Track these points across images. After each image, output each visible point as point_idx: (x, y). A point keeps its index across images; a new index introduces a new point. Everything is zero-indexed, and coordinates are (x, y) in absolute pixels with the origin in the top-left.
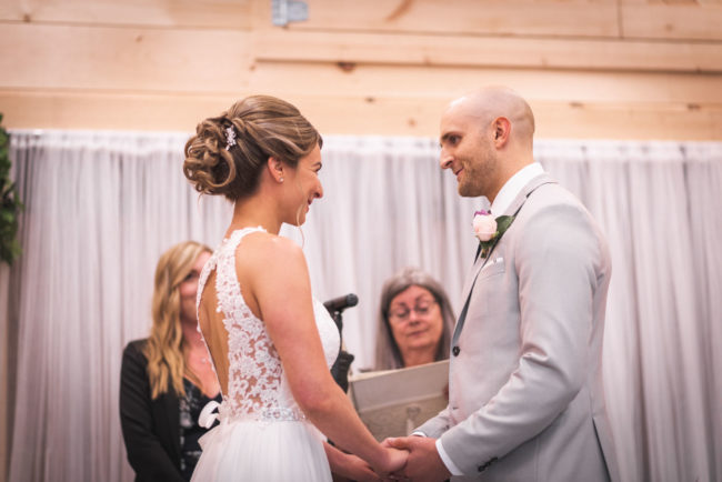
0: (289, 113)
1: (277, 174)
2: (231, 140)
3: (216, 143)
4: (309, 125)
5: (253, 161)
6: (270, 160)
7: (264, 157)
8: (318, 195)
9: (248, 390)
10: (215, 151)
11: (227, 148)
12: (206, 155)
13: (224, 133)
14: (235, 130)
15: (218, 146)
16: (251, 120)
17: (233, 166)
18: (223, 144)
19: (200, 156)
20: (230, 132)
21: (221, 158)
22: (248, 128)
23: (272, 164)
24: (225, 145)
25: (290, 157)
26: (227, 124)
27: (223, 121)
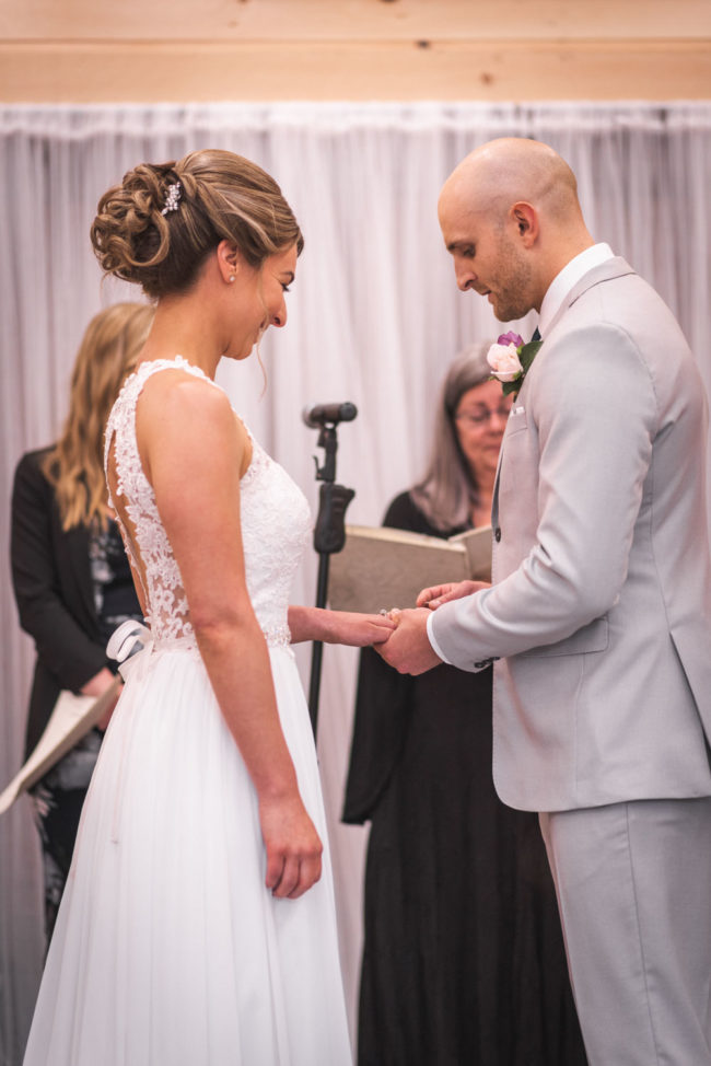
0: (266, 186)
1: (227, 268)
2: (172, 202)
3: (149, 200)
4: (289, 212)
5: (196, 240)
6: (222, 245)
7: (215, 238)
8: (279, 322)
9: (175, 605)
10: (145, 211)
11: (165, 211)
12: (131, 215)
13: (163, 190)
14: (182, 189)
15: (151, 206)
16: (209, 181)
17: (166, 239)
18: (158, 203)
19: (121, 215)
20: (174, 190)
21: (151, 226)
22: (202, 190)
23: (223, 252)
24: (161, 208)
25: (252, 251)
26: (172, 179)
27: (167, 172)
